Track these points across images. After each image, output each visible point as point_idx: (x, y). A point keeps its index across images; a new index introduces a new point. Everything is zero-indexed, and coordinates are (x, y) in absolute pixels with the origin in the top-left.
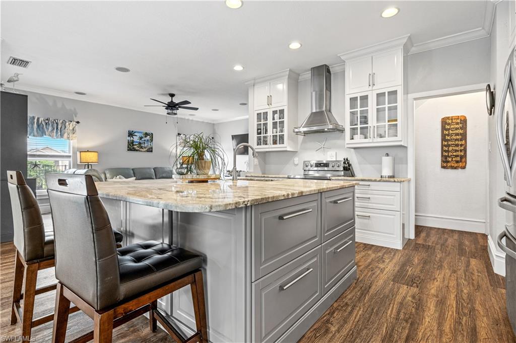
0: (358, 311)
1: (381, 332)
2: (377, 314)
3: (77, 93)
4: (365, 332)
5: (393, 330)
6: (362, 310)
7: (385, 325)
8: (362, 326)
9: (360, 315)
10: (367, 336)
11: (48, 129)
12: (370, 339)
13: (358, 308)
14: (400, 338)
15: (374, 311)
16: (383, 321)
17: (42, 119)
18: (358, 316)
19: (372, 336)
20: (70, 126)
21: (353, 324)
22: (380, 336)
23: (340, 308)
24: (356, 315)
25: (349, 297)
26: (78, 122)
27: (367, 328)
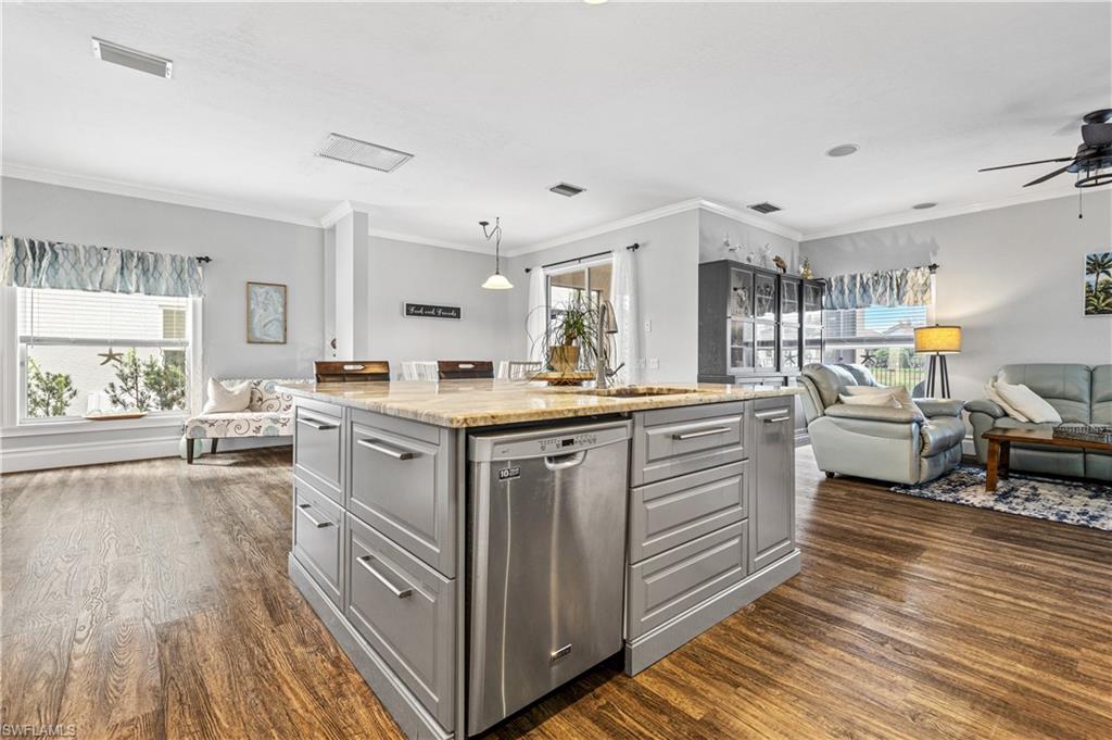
0: (302, 702)
1: (222, 707)
2: (261, 730)
3: (917, 207)
4: (251, 684)
5: (204, 728)
6: (301, 711)
7: (225, 724)
8: (264, 686)
9: (289, 699)
10: (240, 682)
11: (876, 290)
12: (230, 683)
13: (310, 707)
14: (179, 724)
15: (273, 731)
16: (236, 729)
17: (869, 276)
18: (290, 695)
19: (231, 688)
20: (917, 277)
21: (283, 678)
22: (219, 699)
23: (341, 680)
24: (296, 695)
25: (362, 712)
26: (933, 267)
27: (253, 691)
